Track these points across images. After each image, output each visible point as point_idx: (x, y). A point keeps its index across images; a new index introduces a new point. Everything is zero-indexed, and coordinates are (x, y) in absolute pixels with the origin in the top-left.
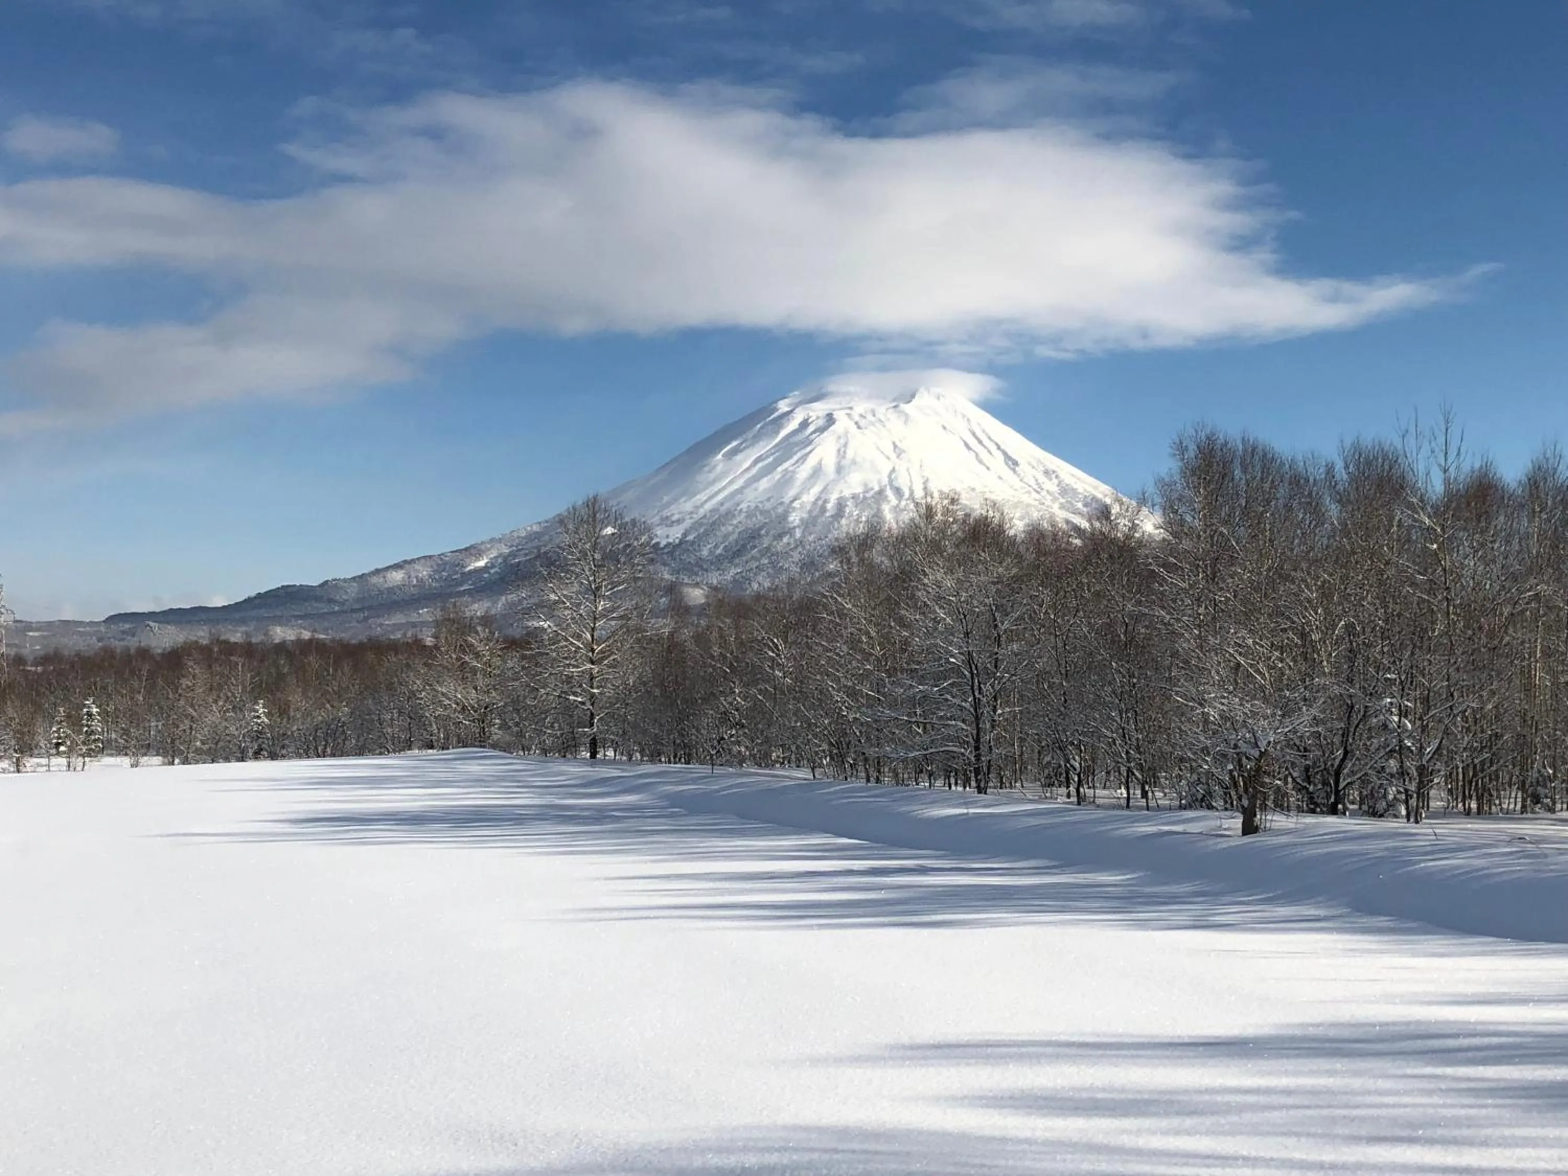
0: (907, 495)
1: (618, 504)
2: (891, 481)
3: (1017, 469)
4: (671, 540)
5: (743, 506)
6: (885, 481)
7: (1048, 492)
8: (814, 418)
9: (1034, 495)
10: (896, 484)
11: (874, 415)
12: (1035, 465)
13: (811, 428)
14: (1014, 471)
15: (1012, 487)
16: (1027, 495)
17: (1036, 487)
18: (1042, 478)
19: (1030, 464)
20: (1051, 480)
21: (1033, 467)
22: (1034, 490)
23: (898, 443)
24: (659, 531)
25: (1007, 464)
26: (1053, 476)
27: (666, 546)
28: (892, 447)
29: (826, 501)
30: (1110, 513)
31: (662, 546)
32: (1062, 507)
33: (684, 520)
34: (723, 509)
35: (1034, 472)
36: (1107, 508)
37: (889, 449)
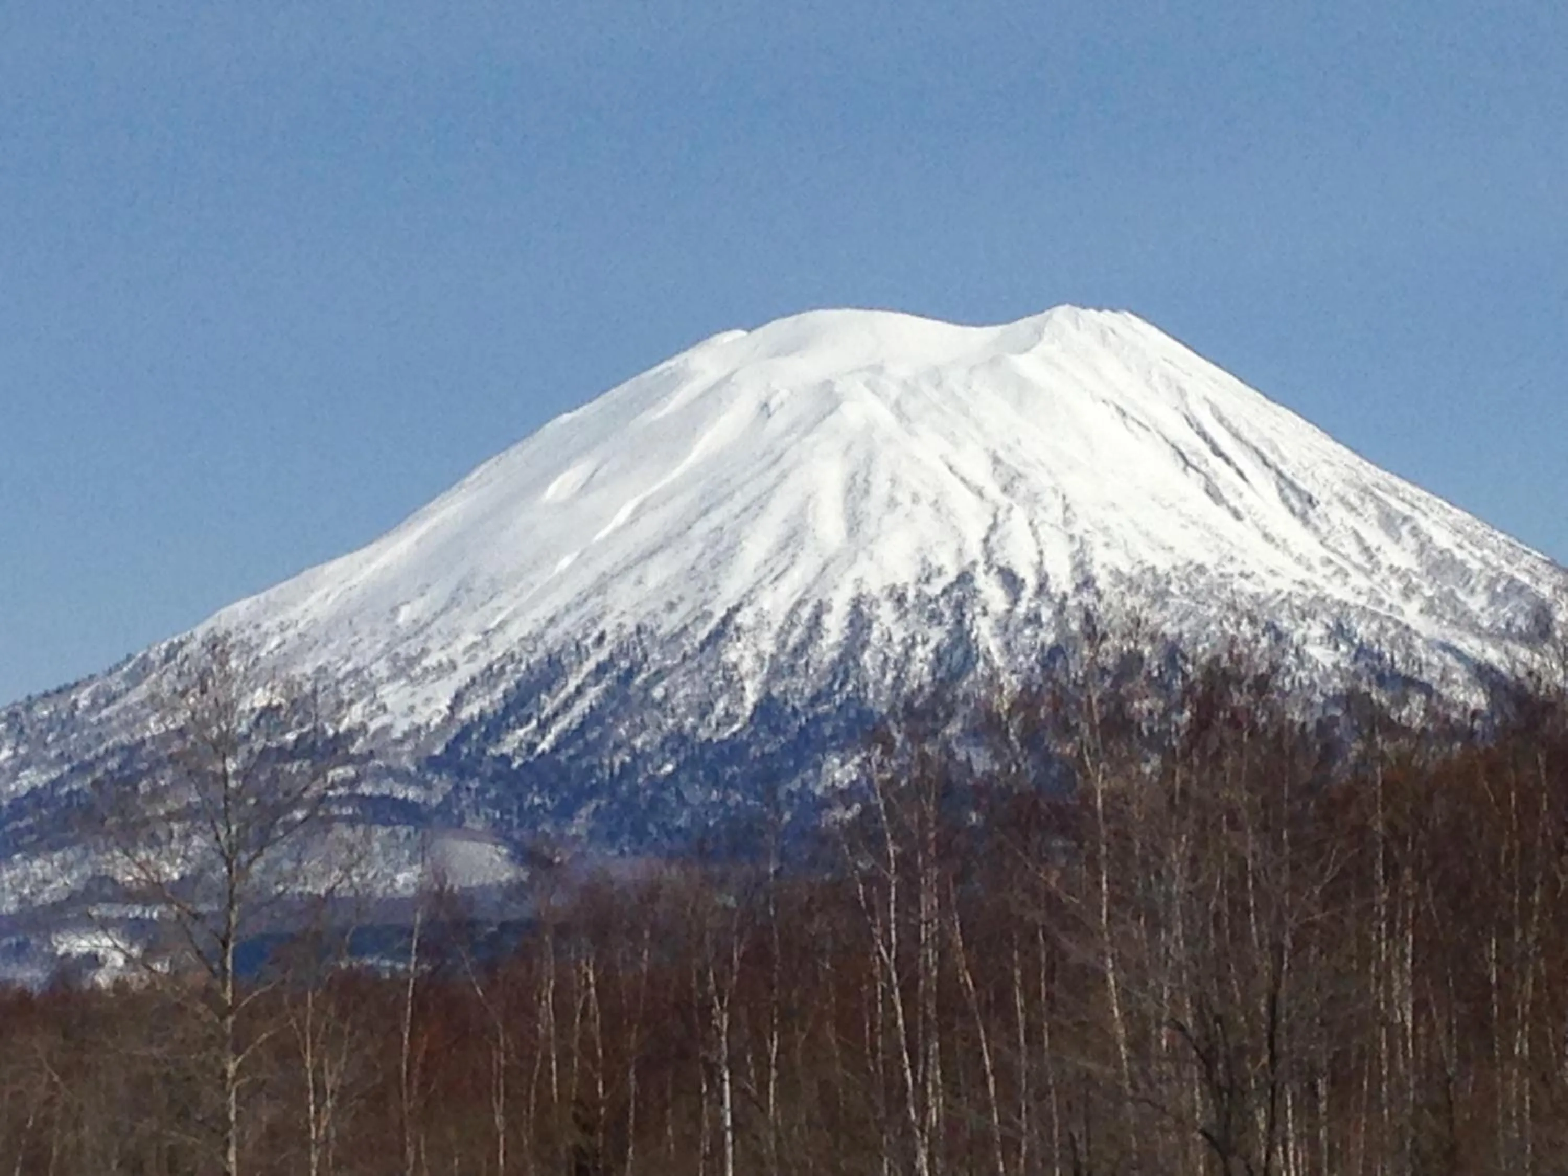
0: (1031, 583)
1: (283, 628)
2: (989, 554)
3: (1311, 514)
4: (419, 719)
5: (608, 624)
6: (975, 551)
7: (1393, 570)
8: (784, 393)
9: (1358, 580)
10: (1000, 559)
11: (938, 385)
12: (1354, 500)
13: (779, 422)
14: (1305, 520)
15: (1299, 560)
16: (1337, 581)
17: (1360, 559)
18: (1374, 536)
19: (1342, 500)
20: (1398, 540)
21: (1353, 509)
22: (1357, 567)
23: (1001, 454)
24: (391, 694)
25: (1285, 500)
26: (1405, 530)
27: (406, 735)
28: (988, 464)
29: (821, 610)
30: (1551, 620)
31: (397, 734)
32: (1429, 609)
33: (453, 666)
34: (553, 636)
35: (1351, 521)
36: (1545, 611)
37: (981, 473)
